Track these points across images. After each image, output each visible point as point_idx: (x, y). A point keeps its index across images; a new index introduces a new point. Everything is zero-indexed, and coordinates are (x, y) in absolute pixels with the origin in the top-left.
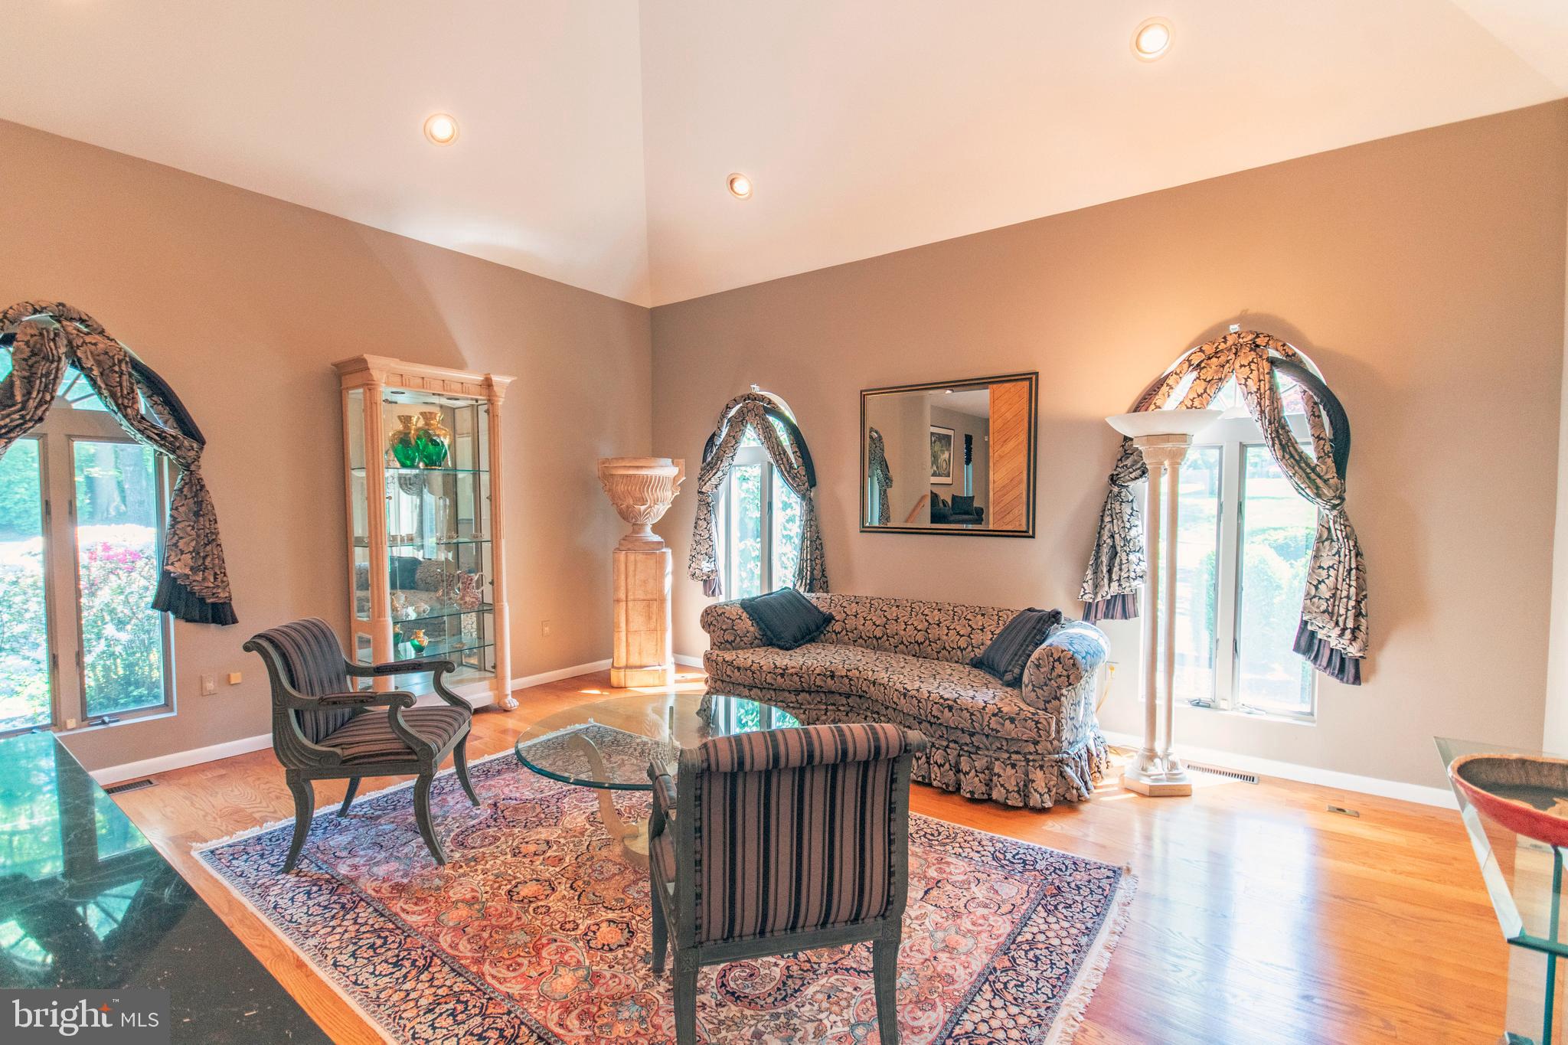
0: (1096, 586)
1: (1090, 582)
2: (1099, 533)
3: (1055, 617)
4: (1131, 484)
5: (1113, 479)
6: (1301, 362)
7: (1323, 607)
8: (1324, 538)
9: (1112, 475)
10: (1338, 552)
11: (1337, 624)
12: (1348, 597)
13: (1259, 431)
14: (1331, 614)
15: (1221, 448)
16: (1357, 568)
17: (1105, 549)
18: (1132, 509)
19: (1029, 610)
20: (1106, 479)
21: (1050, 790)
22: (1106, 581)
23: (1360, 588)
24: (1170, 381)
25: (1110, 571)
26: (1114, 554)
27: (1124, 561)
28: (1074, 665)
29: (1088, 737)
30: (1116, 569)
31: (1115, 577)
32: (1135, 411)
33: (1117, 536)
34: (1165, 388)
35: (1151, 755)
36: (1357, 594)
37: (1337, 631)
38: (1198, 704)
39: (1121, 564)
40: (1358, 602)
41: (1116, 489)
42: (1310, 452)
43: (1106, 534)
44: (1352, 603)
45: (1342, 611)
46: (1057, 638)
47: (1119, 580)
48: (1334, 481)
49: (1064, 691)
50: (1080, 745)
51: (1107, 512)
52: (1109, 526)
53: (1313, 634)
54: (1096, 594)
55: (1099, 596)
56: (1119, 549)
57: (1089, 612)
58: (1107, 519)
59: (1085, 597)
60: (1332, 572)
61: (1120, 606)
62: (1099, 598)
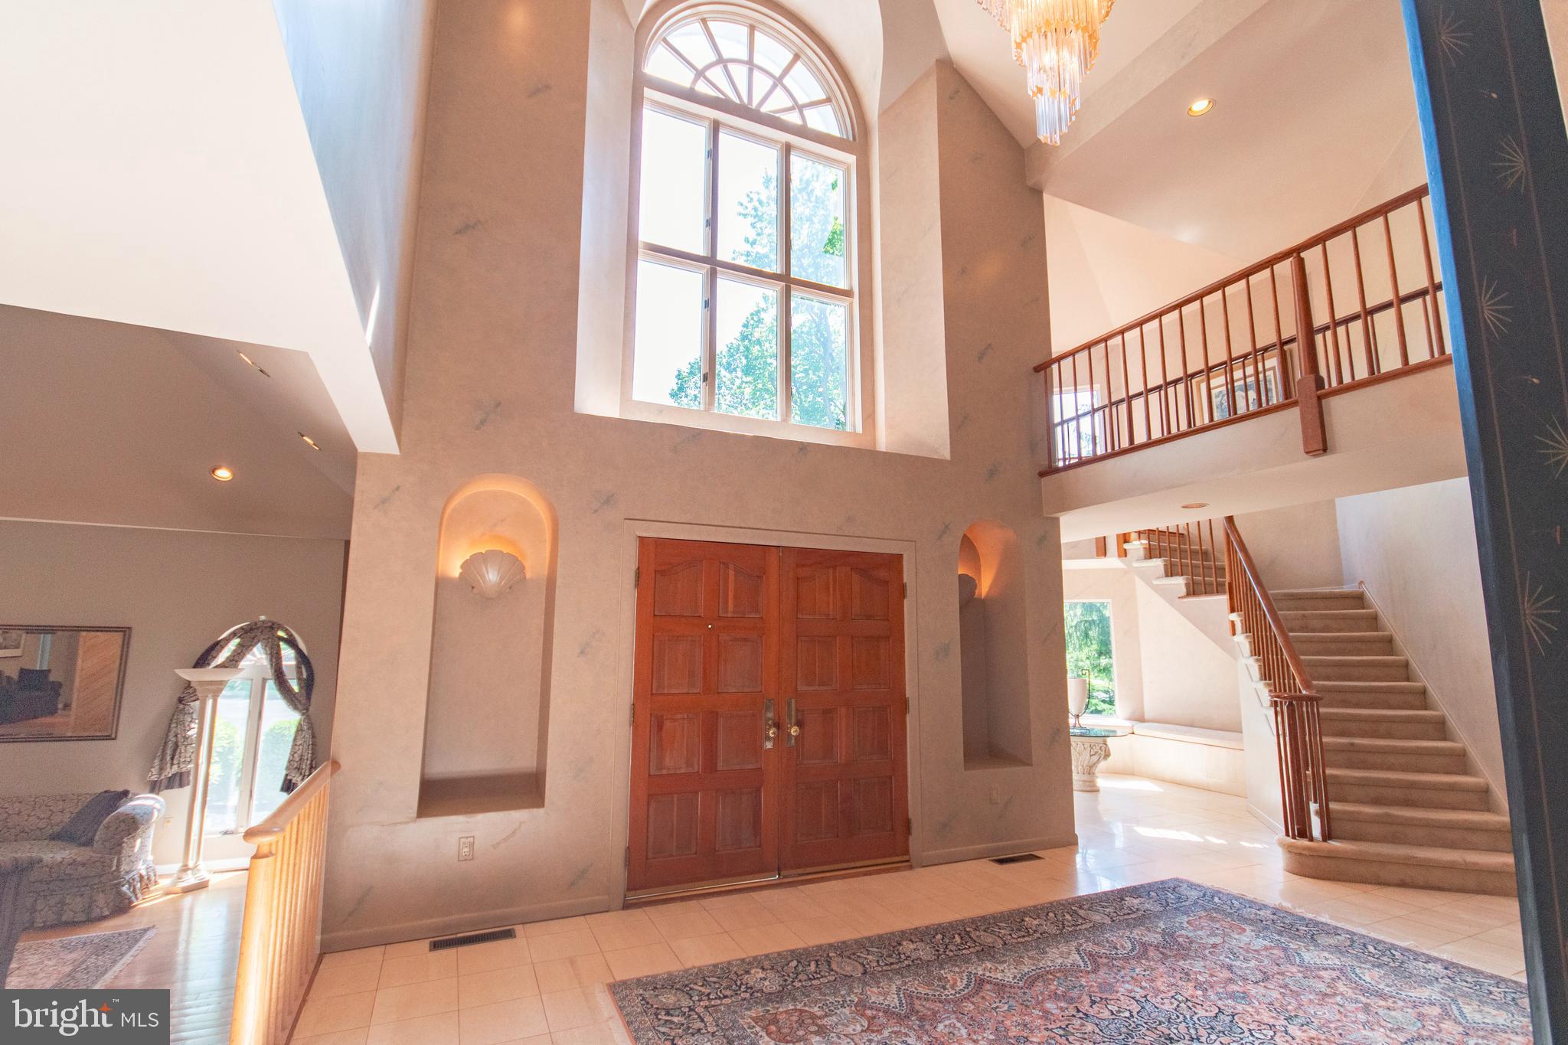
0: (161, 769)
1: (157, 767)
2: (167, 735)
3: (125, 793)
4: (192, 704)
5: (180, 700)
6: (296, 641)
7: (295, 766)
8: (300, 730)
9: (180, 697)
10: (304, 737)
11: (301, 774)
12: (307, 759)
13: (269, 673)
14: (299, 769)
15: (252, 680)
16: (312, 744)
17: (170, 745)
18: (192, 718)
19: (106, 792)
20: (175, 700)
21: (108, 904)
22: (169, 765)
23: (313, 754)
24: (221, 644)
25: (172, 759)
26: (176, 746)
27: (183, 751)
28: (134, 822)
29: (141, 868)
30: (176, 757)
31: (175, 762)
32: (195, 667)
33: (179, 736)
34: (218, 647)
35: (185, 869)
36: (311, 757)
37: (301, 777)
38: (226, 833)
39: (180, 753)
40: (312, 761)
41: (181, 706)
42: (296, 688)
43: (172, 735)
44: (309, 762)
45: (304, 767)
46: (127, 807)
47: (179, 764)
48: (303, 701)
49: (125, 840)
50: (134, 873)
51: (174, 721)
52: (174, 730)
53: (290, 780)
54: (160, 774)
55: (163, 775)
56: (180, 743)
57: (154, 787)
58: (173, 725)
59: (153, 777)
60: (301, 747)
61: (178, 780)
62: (163, 777)
